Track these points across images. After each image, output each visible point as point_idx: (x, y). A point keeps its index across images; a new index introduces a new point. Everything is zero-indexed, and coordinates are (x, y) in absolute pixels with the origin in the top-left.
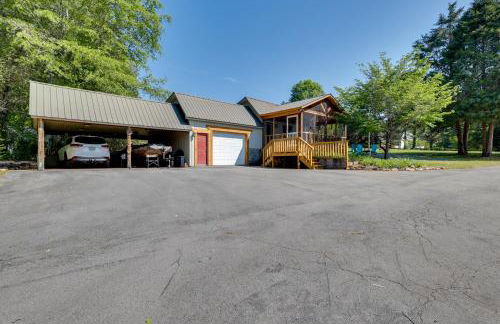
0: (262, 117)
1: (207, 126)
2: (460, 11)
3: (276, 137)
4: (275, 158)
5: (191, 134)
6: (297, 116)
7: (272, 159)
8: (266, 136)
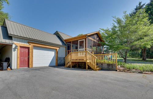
0: (65, 41)
1: (28, 43)
2: (144, 5)
3: (72, 51)
4: (73, 63)
5: (14, 46)
6: (84, 40)
7: (70, 63)
8: (67, 51)
